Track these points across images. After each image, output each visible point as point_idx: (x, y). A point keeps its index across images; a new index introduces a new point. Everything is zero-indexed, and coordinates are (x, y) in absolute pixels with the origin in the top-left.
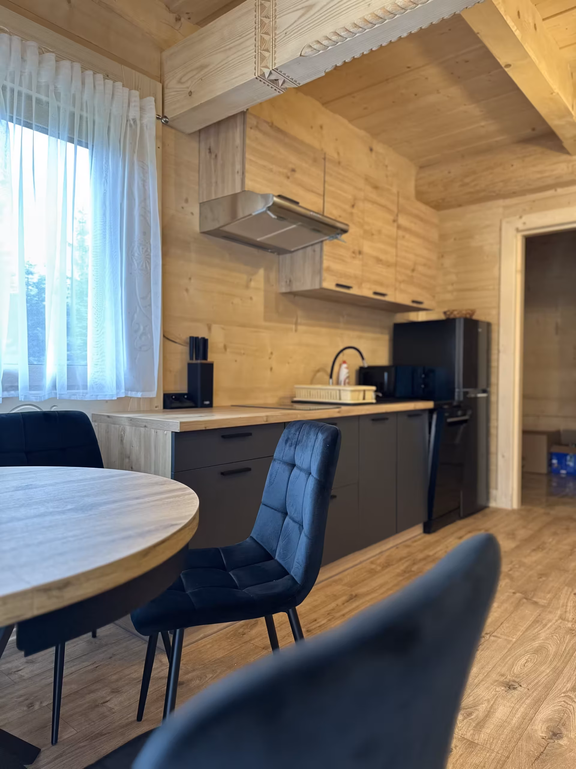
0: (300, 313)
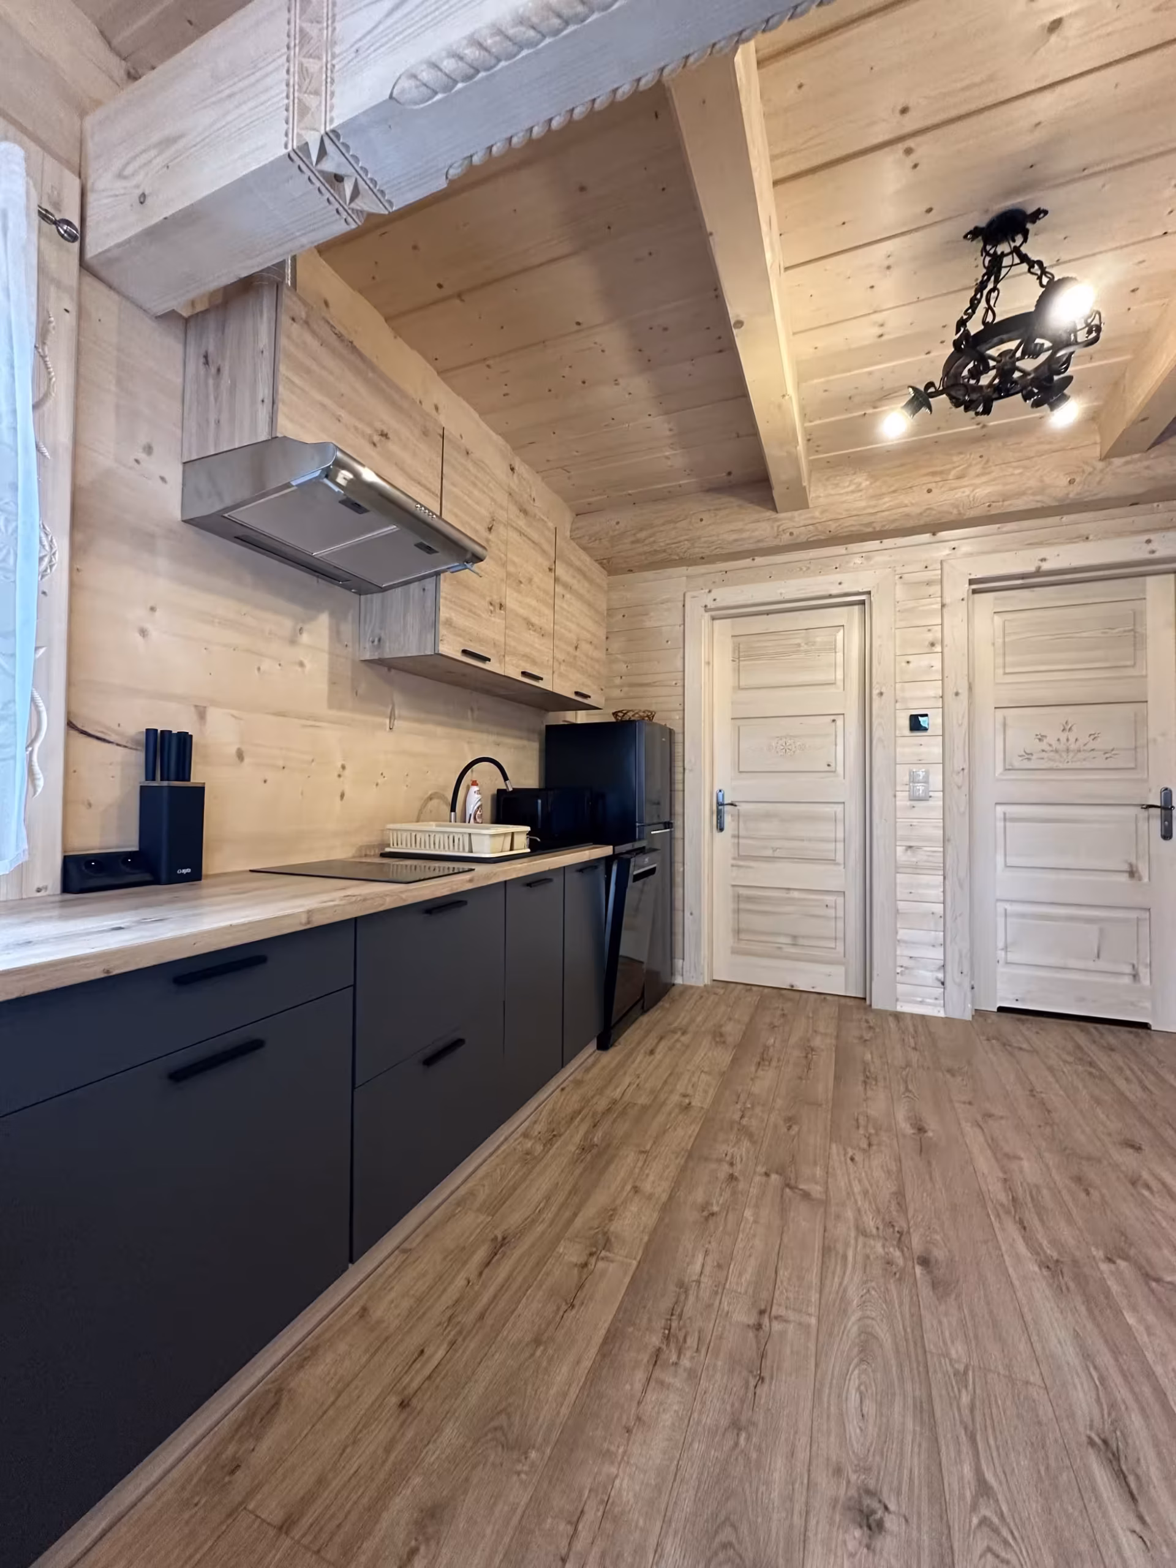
0: (398, 698)
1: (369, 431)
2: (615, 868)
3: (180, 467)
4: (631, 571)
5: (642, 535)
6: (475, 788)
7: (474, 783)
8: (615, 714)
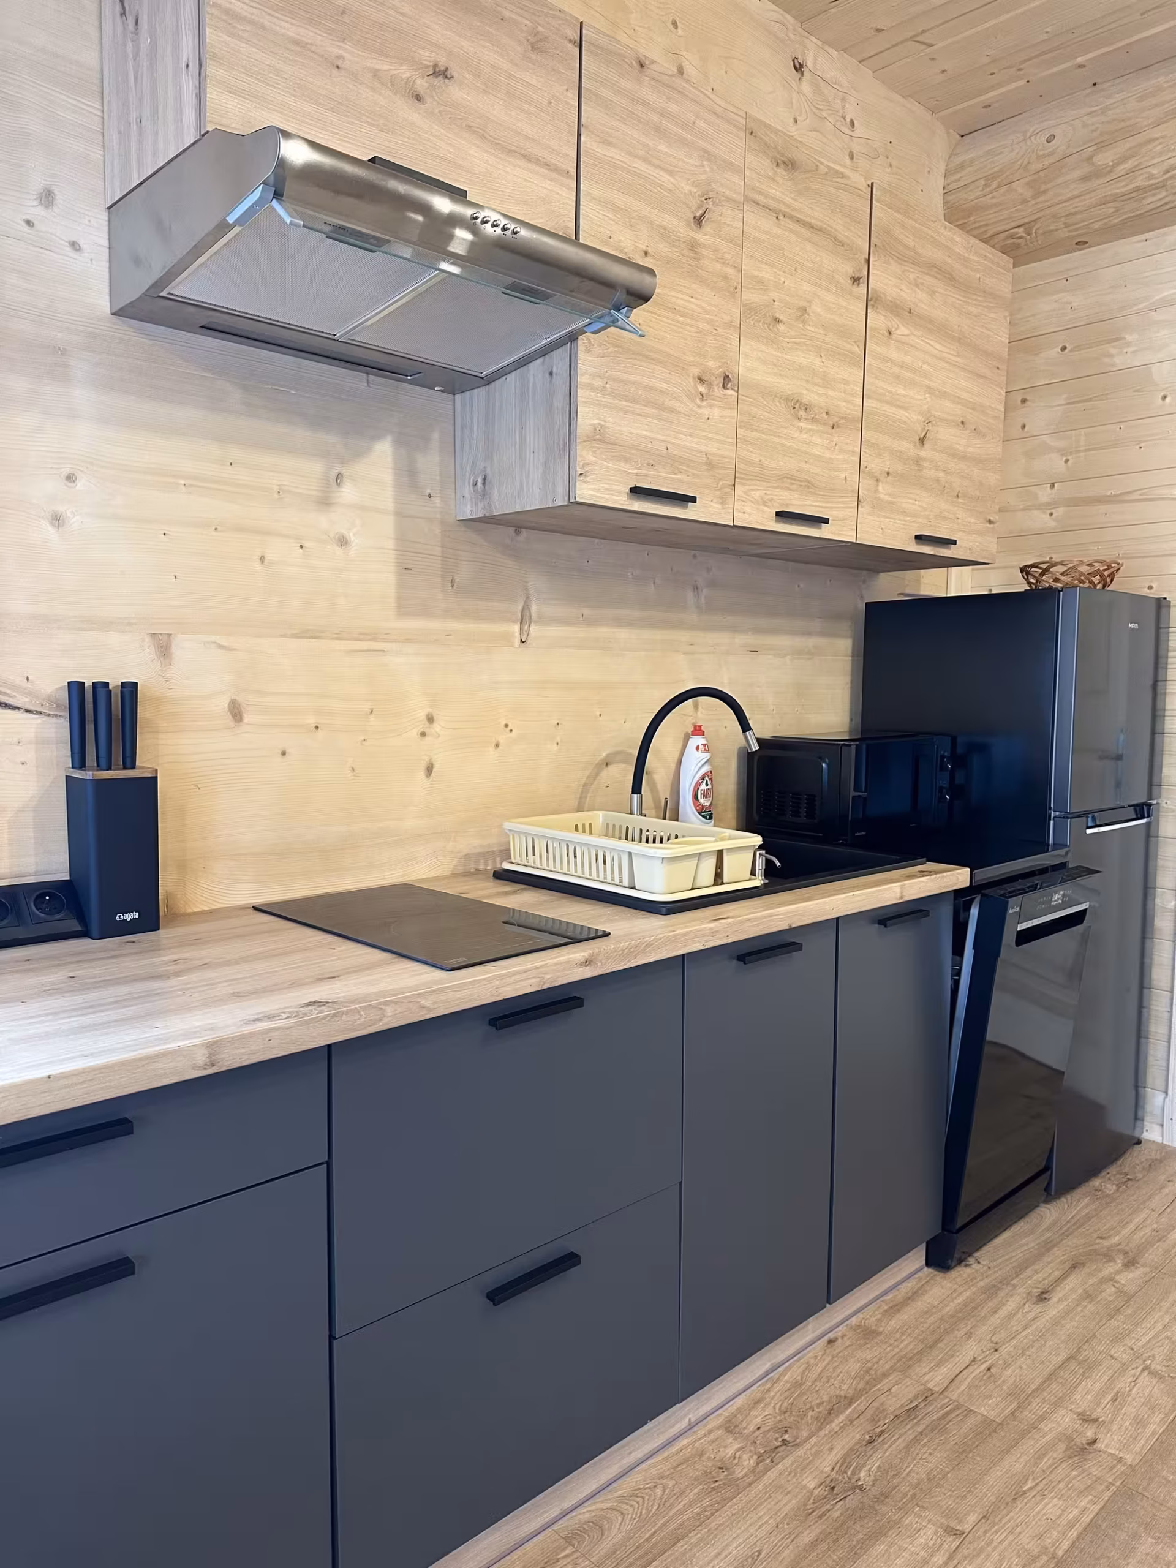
0: (537, 583)
1: (405, 72)
2: (974, 911)
3: (104, 216)
4: (1081, 244)
5: (1105, 158)
6: (698, 740)
7: (698, 731)
8: (1026, 570)
